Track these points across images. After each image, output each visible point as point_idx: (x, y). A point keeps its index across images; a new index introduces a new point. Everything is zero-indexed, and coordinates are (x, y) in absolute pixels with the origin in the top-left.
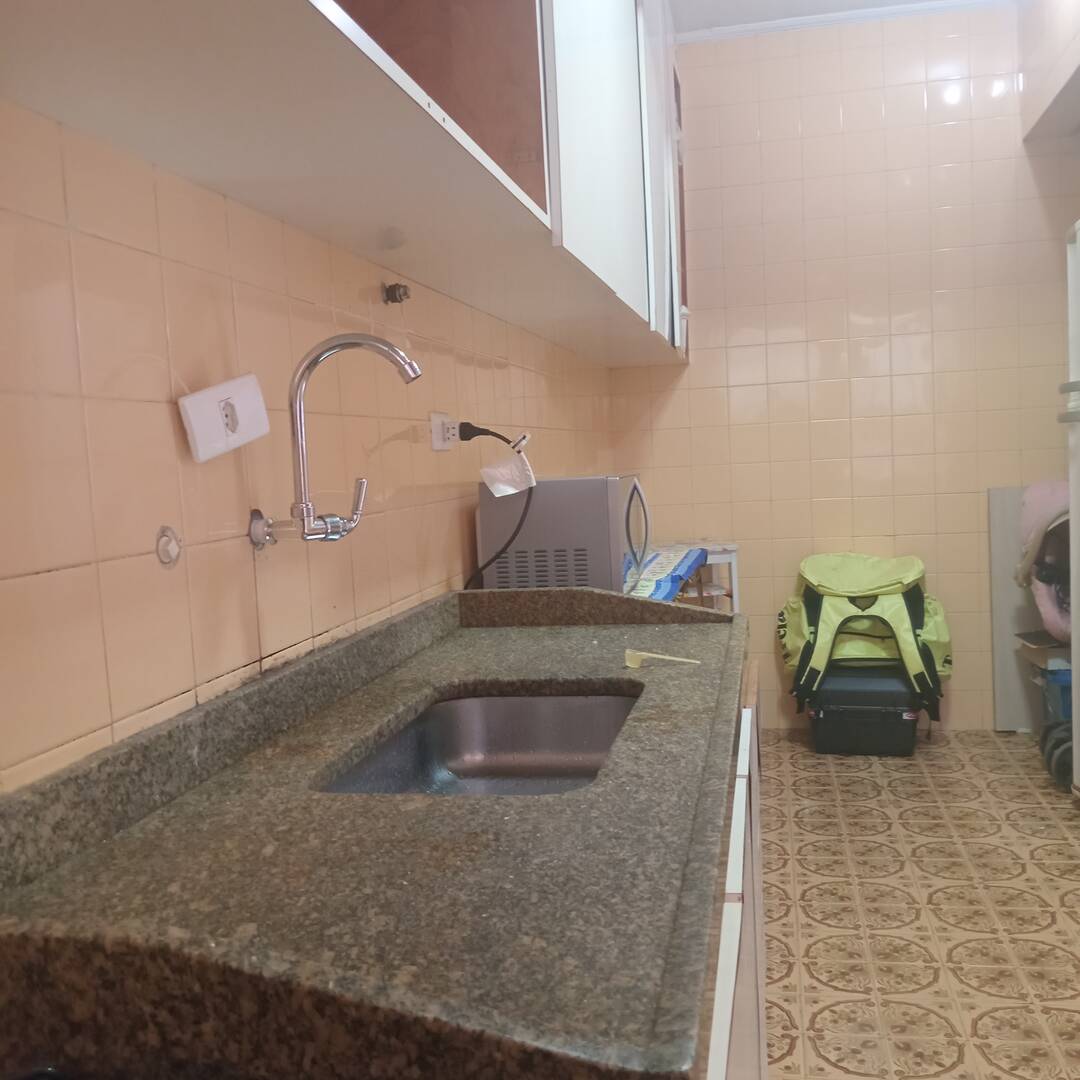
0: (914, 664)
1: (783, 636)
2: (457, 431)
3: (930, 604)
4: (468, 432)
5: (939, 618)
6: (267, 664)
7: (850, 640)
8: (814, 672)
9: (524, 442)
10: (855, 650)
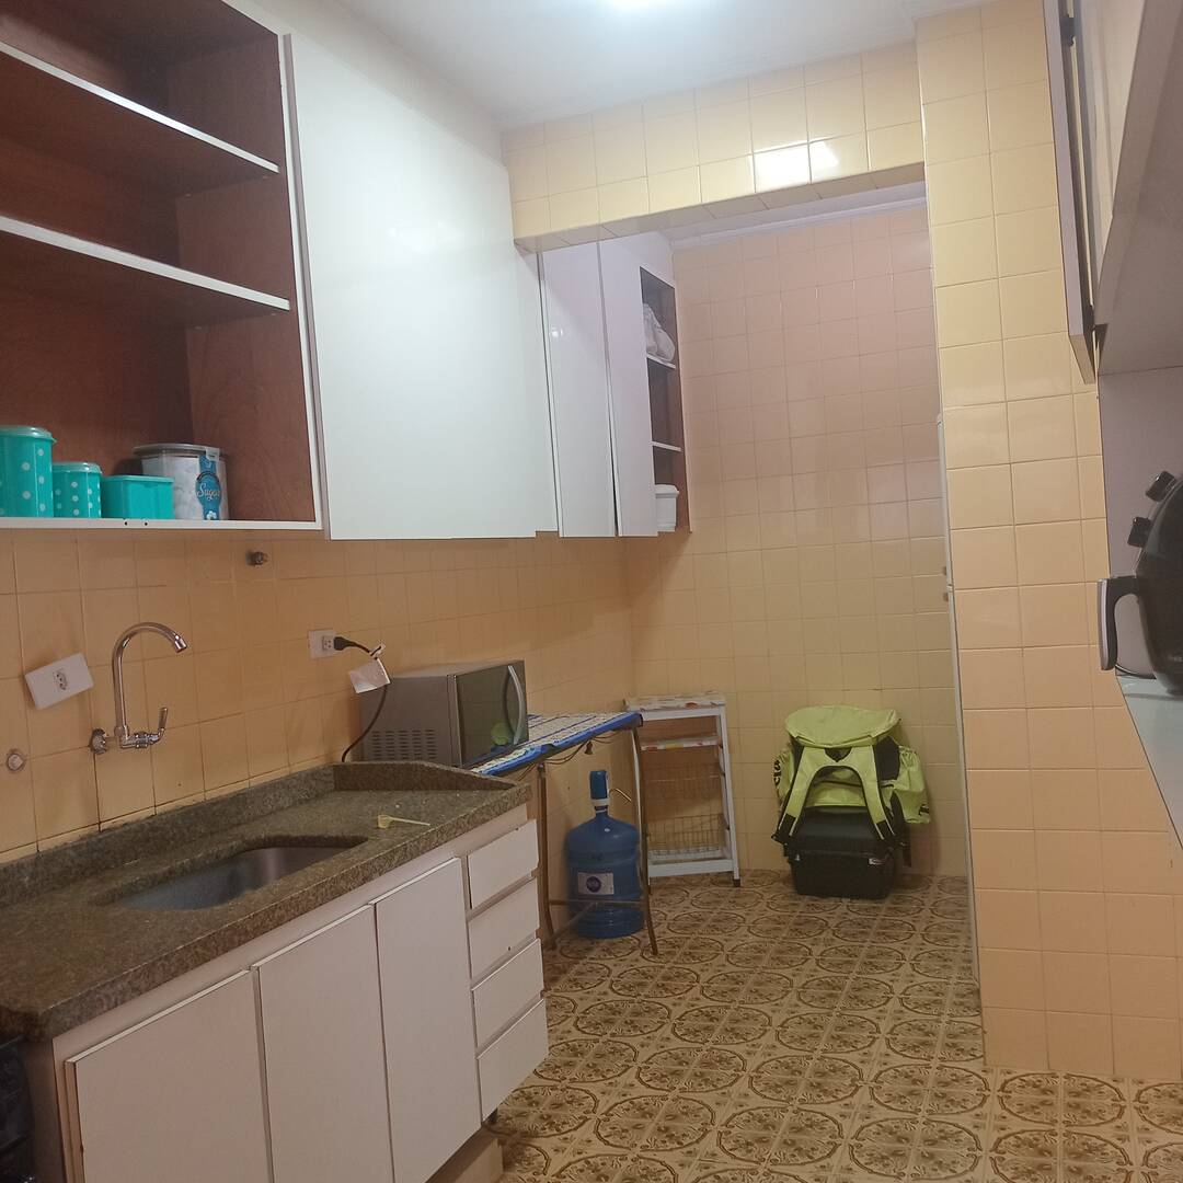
0: (878, 815)
1: (777, 784)
2: (332, 644)
3: (906, 756)
4: (340, 644)
5: (913, 769)
6: (104, 826)
7: (834, 787)
8: (790, 819)
9: (379, 652)
10: (833, 798)
